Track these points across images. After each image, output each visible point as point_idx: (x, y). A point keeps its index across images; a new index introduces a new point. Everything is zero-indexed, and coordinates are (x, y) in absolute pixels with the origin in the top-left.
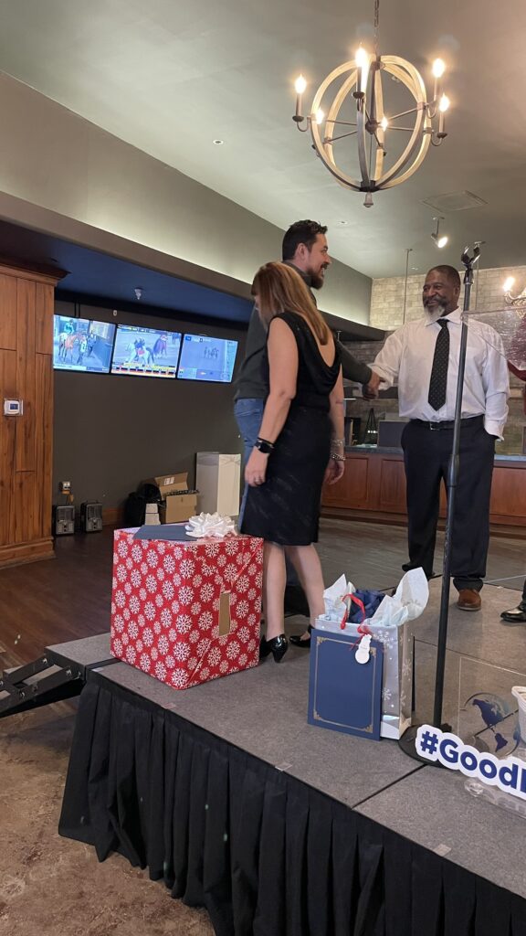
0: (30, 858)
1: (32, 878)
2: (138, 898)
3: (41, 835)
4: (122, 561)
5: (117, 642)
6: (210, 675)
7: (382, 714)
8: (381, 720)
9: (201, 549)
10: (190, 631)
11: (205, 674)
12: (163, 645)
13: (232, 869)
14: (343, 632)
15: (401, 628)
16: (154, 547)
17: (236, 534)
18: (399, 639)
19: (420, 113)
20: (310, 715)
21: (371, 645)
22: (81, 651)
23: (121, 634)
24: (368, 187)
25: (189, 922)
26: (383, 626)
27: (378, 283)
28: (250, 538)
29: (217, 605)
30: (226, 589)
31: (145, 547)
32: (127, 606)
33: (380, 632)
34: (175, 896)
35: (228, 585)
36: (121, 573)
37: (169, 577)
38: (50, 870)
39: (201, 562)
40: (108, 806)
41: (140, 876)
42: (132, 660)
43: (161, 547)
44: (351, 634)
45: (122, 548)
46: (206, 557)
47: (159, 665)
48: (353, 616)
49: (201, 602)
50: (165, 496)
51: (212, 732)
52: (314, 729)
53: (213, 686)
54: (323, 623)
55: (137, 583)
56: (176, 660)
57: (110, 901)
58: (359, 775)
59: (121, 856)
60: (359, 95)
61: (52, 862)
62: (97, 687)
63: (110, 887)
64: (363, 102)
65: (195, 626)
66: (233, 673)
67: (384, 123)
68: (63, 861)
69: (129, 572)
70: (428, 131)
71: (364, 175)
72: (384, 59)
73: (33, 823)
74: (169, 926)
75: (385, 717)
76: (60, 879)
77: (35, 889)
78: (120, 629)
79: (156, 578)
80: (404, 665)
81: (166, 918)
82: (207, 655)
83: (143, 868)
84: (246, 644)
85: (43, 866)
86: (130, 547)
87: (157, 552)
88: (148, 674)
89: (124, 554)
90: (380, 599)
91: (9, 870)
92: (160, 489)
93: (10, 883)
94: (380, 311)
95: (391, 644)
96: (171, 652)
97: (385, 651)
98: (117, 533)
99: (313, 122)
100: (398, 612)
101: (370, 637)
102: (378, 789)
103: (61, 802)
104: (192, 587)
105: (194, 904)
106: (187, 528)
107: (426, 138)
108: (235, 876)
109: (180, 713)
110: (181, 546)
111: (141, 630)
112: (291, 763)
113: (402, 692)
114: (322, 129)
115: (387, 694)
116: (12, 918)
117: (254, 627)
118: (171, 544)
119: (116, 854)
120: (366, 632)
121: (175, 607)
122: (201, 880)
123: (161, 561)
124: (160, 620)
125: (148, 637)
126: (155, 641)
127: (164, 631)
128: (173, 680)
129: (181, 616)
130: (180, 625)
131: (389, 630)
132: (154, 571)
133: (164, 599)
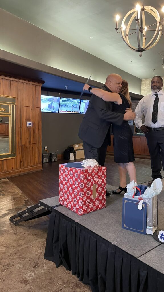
0: (35, 266)
1: (36, 273)
2: (68, 281)
3: (39, 258)
4: (62, 174)
5: (61, 199)
6: (90, 211)
7: (147, 226)
8: (146, 228)
9: (87, 171)
10: (83, 197)
11: (88, 210)
12: (75, 201)
13: (98, 275)
14: (133, 199)
15: (153, 198)
16: (72, 170)
17: (98, 166)
18: (152, 201)
19: (158, 24)
20: (123, 225)
21: (143, 204)
22: (50, 202)
23: (62, 197)
24: (140, 50)
25: (85, 289)
26: (147, 197)
27: (143, 81)
28: (102, 167)
29: (92, 188)
30: (95, 183)
31: (69, 170)
32: (64, 188)
33: (146, 199)
34: (80, 281)
35: (95, 182)
36: (62, 178)
37: (76, 179)
38: (41, 270)
39: (86, 175)
40: (59, 251)
41: (69, 273)
42: (66, 205)
43: (74, 170)
44: (136, 200)
45: (62, 170)
46: (88, 173)
47: (74, 207)
48: (137, 194)
49: (87, 188)
50: (76, 150)
51: (91, 230)
52: (124, 230)
53: (91, 214)
54: (127, 196)
55: (67, 181)
56: (79, 206)
57: (60, 281)
58: (139, 247)
59: (63, 266)
60: (137, 20)
61: (42, 267)
62: (55, 213)
63: (60, 277)
64: (139, 22)
65: (85, 195)
66: (98, 210)
67: (146, 28)
68: (45, 268)
69: (64, 178)
70: (161, 30)
71: (139, 46)
72: (146, 7)
73: (36, 255)
74: (78, 290)
75: (148, 227)
76: (45, 273)
77: (37, 276)
78: (62, 195)
79: (73, 180)
80: (154, 210)
81: (77, 288)
82: (89, 204)
83: (70, 271)
84: (102, 201)
85: (39, 269)
86: (64, 170)
87: (73, 172)
88: (71, 210)
89: (62, 172)
90: (146, 188)
91: (29, 270)
92: (74, 148)
93: (29, 274)
94: (144, 90)
95: (149, 203)
96: (77, 203)
97: (148, 206)
98: (60, 165)
99: (122, 30)
100: (152, 193)
101: (143, 201)
102: (146, 252)
103: (45, 248)
104: (84, 183)
105: (86, 284)
106: (82, 163)
107: (160, 33)
108: (99, 277)
109: (81, 223)
110: (80, 170)
111: (68, 196)
112: (117, 241)
113: (154, 219)
114: (125, 32)
115: (148, 220)
116: (30, 285)
117: (104, 195)
118: (77, 169)
119: (62, 266)
120: (141, 199)
121: (79, 189)
122: (88, 276)
123: (74, 174)
124: (74, 193)
125: (70, 198)
126: (73, 200)
127: (75, 197)
128: (78, 212)
129: (81, 192)
130: (80, 195)
131: (149, 199)
132: (72, 178)
133: (75, 186)
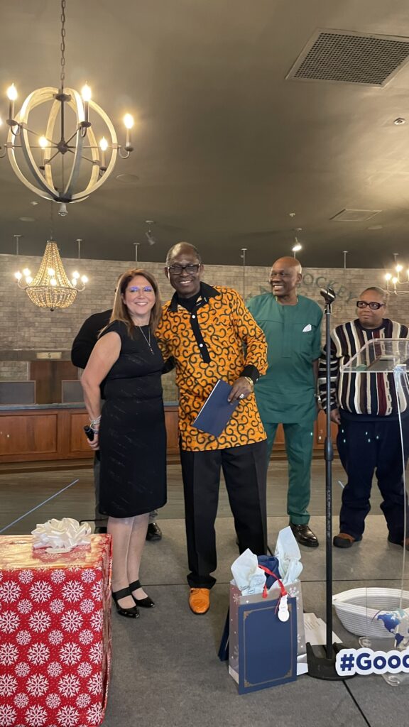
7: (297, 656)
8: (296, 662)
12: (69, 687)
14: (266, 599)
21: (288, 602)
24: (64, 198)
44: (271, 600)
47: (65, 711)
48: (268, 583)
75: (299, 658)
95: (298, 596)
97: (296, 603)
101: (286, 596)
111: (22, 681)
115: (298, 638)
123: (57, 592)
124: (58, 660)
125: (38, 685)
126: (53, 686)
127: (69, 670)
128: (90, 718)
129: (97, 645)
130: (96, 654)
131: (296, 585)
132: (44, 606)
133: (65, 633)
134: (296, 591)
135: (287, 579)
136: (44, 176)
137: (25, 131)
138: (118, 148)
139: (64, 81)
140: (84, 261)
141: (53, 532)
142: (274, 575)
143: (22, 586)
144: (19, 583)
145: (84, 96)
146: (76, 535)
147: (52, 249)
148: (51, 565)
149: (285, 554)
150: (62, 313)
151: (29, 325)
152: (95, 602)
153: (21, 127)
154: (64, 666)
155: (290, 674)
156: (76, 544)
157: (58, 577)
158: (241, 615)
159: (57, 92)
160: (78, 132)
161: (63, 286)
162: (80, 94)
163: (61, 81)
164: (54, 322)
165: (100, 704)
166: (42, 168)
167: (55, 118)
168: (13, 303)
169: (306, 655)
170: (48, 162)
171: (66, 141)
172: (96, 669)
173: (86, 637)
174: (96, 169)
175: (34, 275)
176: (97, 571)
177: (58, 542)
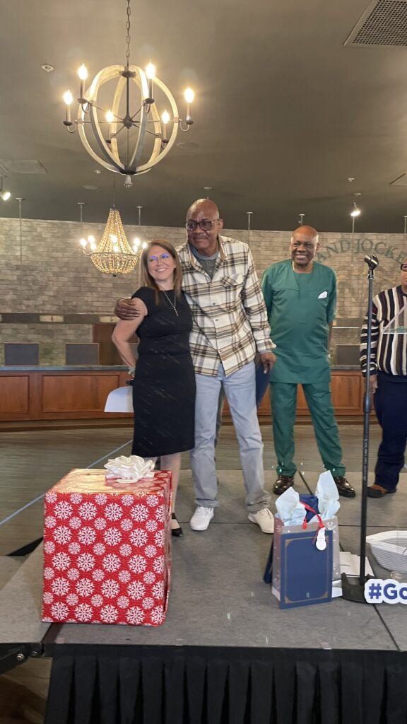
5: (57, 606)
7: (332, 581)
8: (331, 586)
12: (137, 591)
14: (305, 530)
21: (326, 535)
23: (65, 596)
24: (131, 171)
32: (73, 566)
44: (310, 531)
47: (132, 611)
56: (155, 599)
75: (334, 583)
78: (63, 592)
96: (149, 593)
98: (52, 496)
101: (324, 529)
111: (98, 584)
120: (321, 525)
123: (127, 513)
124: (128, 569)
125: (111, 589)
126: (123, 590)
127: (137, 577)
128: (153, 618)
129: (160, 558)
130: (159, 566)
131: (333, 520)
132: (116, 524)
133: (133, 547)
134: (333, 525)
135: (325, 514)
136: (110, 149)
137: (94, 109)
138: (179, 121)
139: (130, 58)
140: (144, 228)
141: (122, 466)
142: (314, 511)
143: (98, 506)
144: (95, 504)
145: (148, 74)
146: (142, 470)
147: (114, 216)
148: (122, 491)
149: (325, 495)
150: (123, 278)
151: (92, 289)
152: (159, 523)
153: (90, 105)
154: (132, 574)
155: (326, 596)
156: (142, 477)
157: (127, 500)
158: (283, 543)
159: (123, 69)
160: (142, 108)
161: (124, 252)
162: (144, 70)
163: (126, 59)
164: (115, 287)
165: (162, 607)
166: (109, 142)
167: (120, 94)
168: (77, 268)
169: (340, 581)
170: (114, 135)
171: (131, 116)
172: (159, 577)
173: (151, 551)
174: (158, 141)
175: (98, 243)
176: (160, 497)
177: (126, 474)
